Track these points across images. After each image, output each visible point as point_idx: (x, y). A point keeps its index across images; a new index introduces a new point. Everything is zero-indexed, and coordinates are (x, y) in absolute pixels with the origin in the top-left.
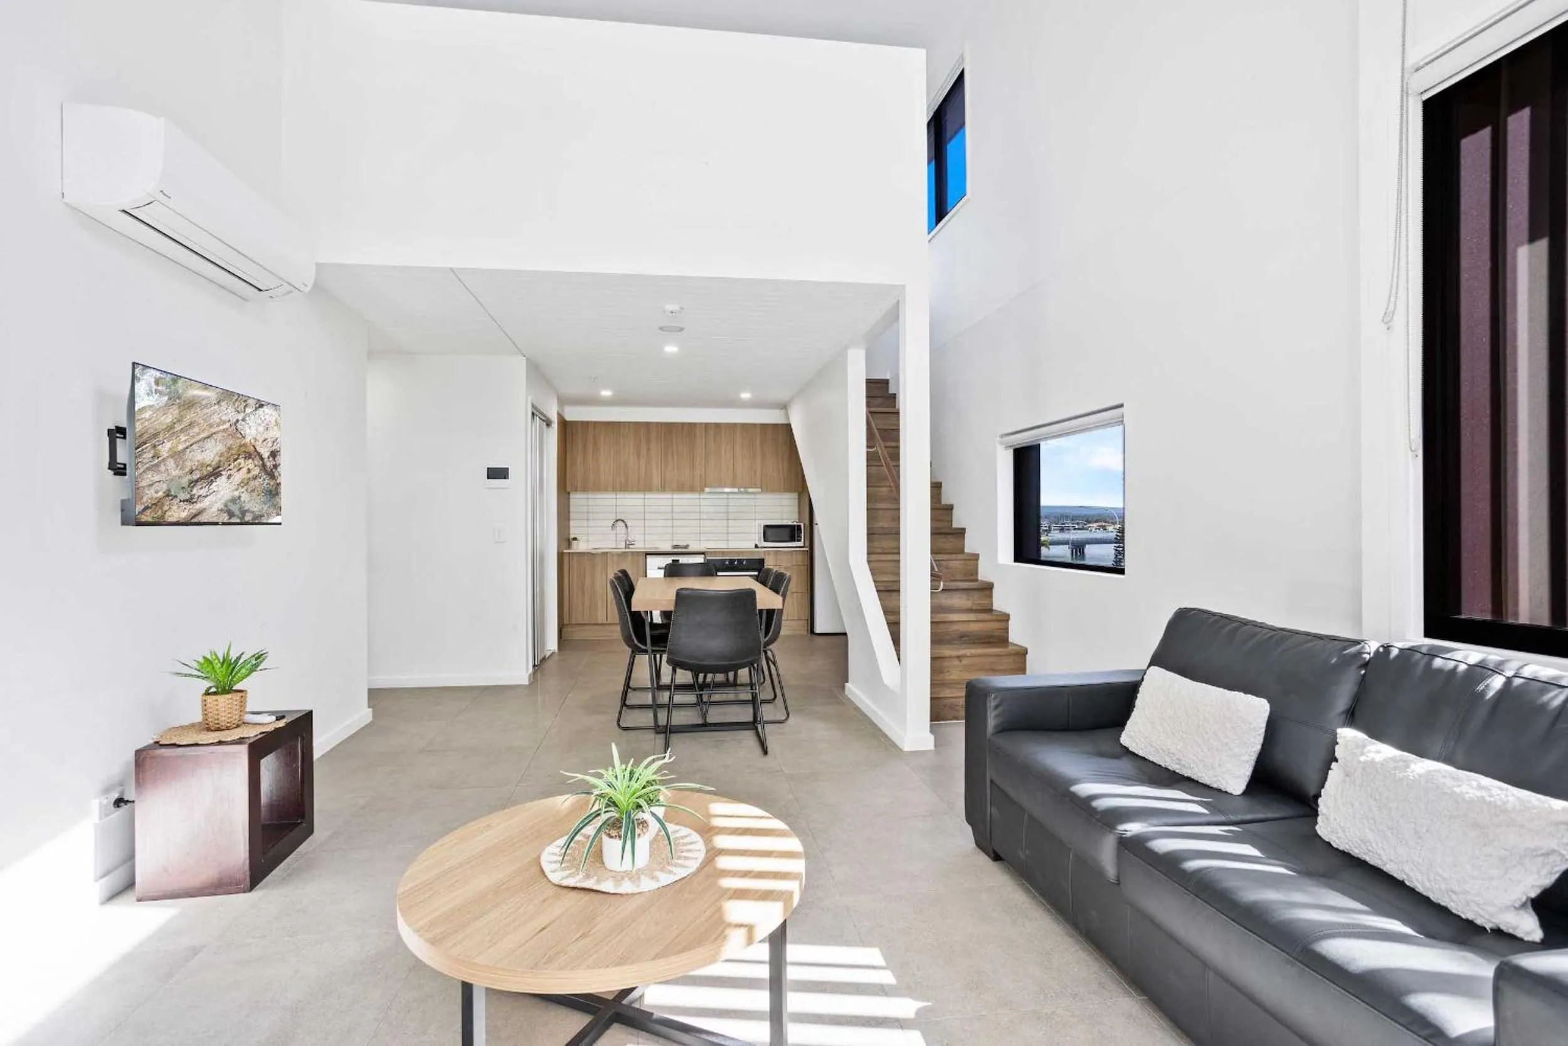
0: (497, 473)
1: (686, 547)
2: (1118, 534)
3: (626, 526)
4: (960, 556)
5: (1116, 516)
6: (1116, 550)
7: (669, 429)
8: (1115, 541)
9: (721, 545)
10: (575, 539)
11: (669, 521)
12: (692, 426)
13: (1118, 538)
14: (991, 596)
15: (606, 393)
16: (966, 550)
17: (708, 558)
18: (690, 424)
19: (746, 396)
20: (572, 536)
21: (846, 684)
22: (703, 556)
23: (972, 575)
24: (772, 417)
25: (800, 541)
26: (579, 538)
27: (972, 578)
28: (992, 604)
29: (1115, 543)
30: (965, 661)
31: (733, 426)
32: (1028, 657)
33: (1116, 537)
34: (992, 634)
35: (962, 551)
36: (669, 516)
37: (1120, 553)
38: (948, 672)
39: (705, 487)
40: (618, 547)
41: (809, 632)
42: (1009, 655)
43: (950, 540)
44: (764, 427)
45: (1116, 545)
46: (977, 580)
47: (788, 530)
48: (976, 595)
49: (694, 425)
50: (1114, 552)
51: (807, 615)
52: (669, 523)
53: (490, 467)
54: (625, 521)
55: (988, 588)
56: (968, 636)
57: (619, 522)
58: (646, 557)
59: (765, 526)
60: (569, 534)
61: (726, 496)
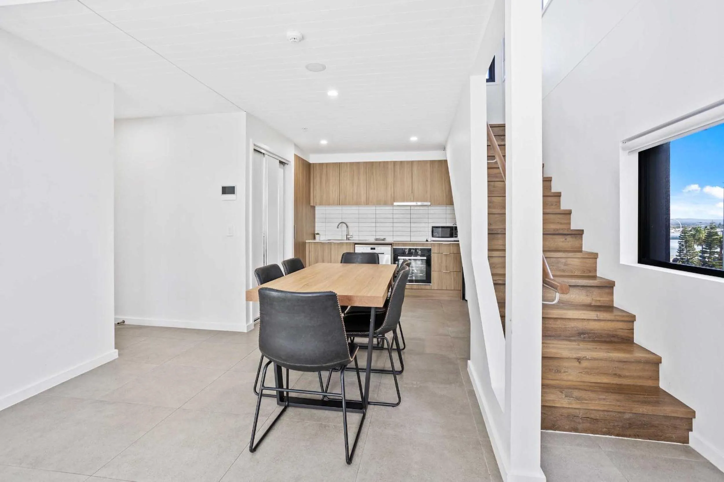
0: (228, 190)
1: (384, 240)
2: (681, 234)
3: (347, 227)
4: (579, 255)
5: (680, 223)
6: (680, 244)
7: (371, 165)
8: (679, 238)
9: (405, 239)
10: (318, 234)
11: (373, 223)
12: (386, 163)
13: (682, 236)
14: (612, 294)
15: (324, 142)
16: (584, 249)
17: (394, 247)
18: (384, 162)
19: (414, 139)
20: (316, 232)
21: (468, 361)
22: (391, 246)
23: (590, 272)
24: (435, 156)
26: (320, 233)
27: (590, 274)
28: (612, 301)
29: (680, 239)
30: (585, 364)
31: (412, 163)
32: (661, 366)
33: (680, 235)
34: (615, 333)
35: (579, 250)
36: (374, 220)
37: (683, 246)
38: (565, 372)
39: (394, 202)
40: (343, 239)
41: (462, 298)
42: (638, 362)
43: (568, 240)
44: (432, 162)
45: (680, 240)
46: (595, 277)
47: (449, 229)
48: (596, 291)
49: (387, 162)
50: (678, 244)
51: (460, 288)
52: (374, 225)
53: (223, 186)
54: (347, 223)
55: (609, 286)
56: (588, 333)
57: (343, 223)
58: (355, 246)
59: (433, 227)
60: (314, 231)
61: (410, 208)
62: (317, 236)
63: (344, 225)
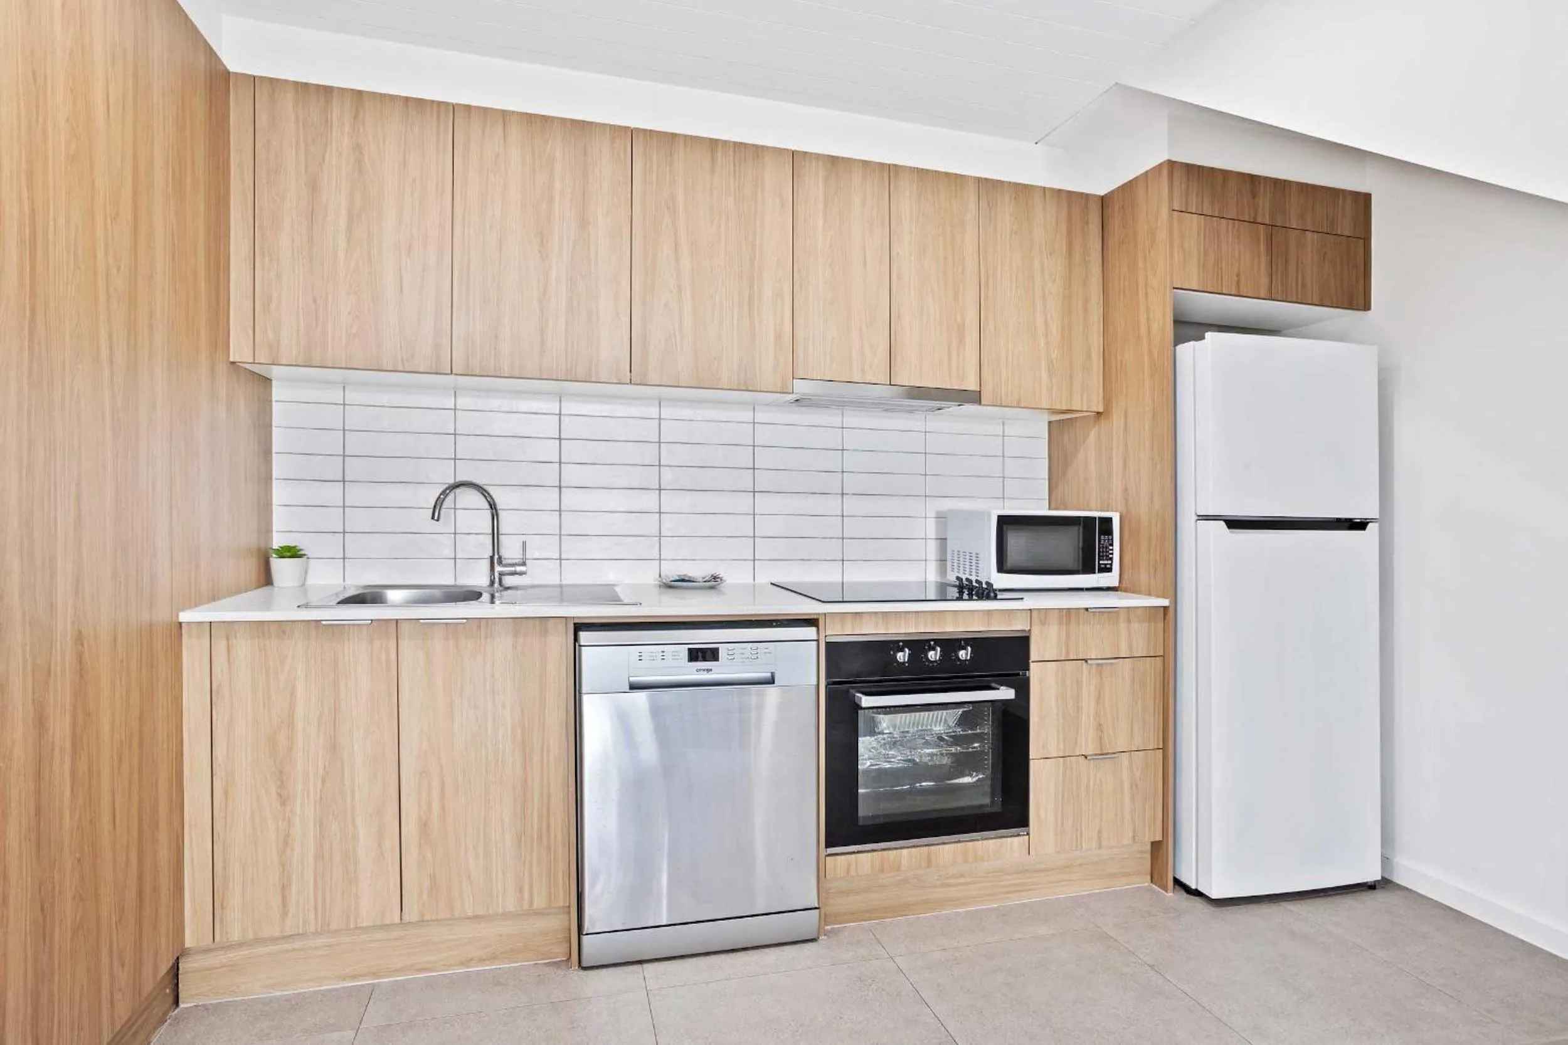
3: (492, 508)
10: (292, 553)
11: (649, 493)
20: (277, 542)
25: (1109, 570)
39: (796, 374)
54: (492, 491)
57: (458, 491)
58: (576, 639)
59: (1005, 522)
60: (266, 529)
61: (839, 419)
62: (281, 568)
63: (471, 498)
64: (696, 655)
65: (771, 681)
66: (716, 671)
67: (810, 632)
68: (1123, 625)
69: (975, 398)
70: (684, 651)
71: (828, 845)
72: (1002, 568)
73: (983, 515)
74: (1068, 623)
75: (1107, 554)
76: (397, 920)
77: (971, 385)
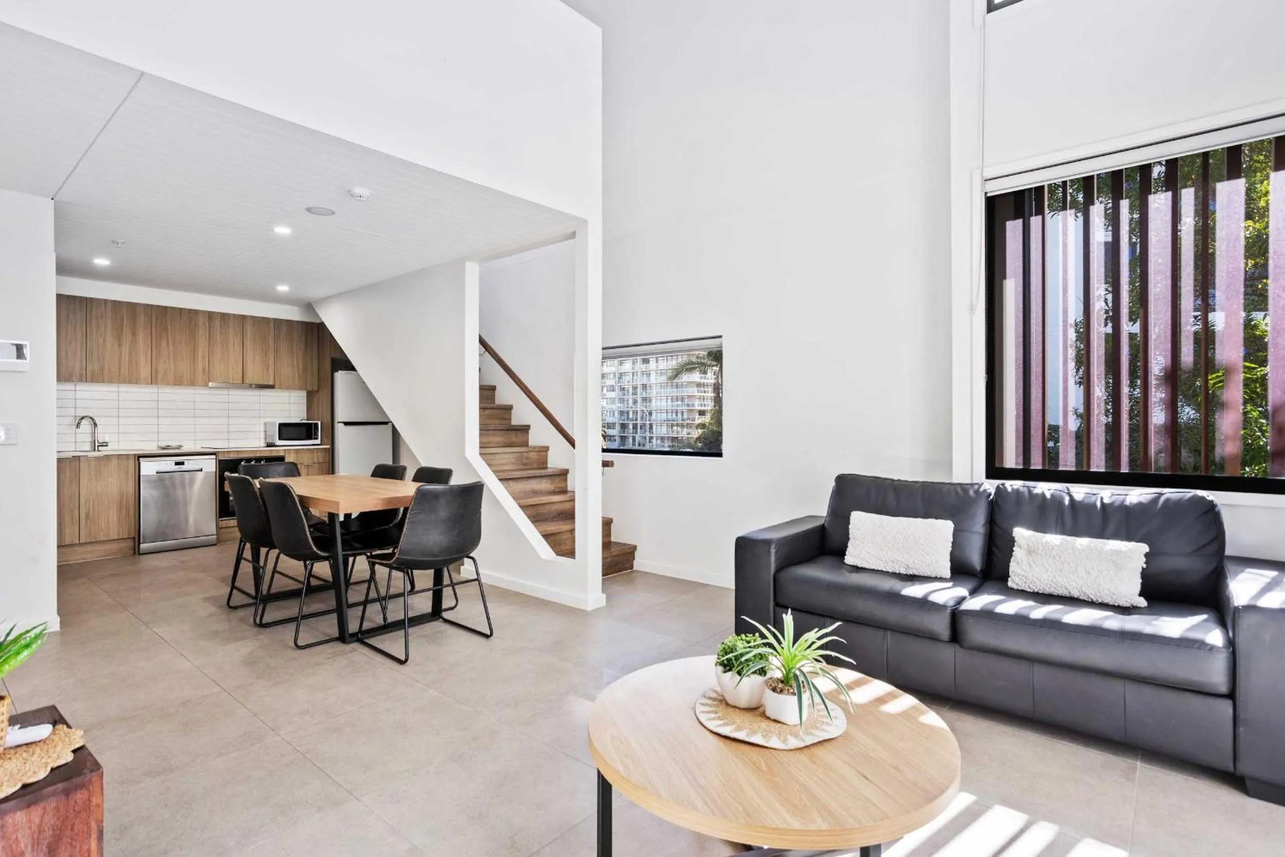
64: (177, 464)
65: (201, 470)
66: (183, 468)
67: (214, 457)
68: (315, 454)
69: (272, 387)
70: (173, 463)
71: (220, 517)
72: (280, 439)
73: (275, 423)
74: (297, 453)
75: (316, 434)
76: (78, 542)
77: (271, 383)
